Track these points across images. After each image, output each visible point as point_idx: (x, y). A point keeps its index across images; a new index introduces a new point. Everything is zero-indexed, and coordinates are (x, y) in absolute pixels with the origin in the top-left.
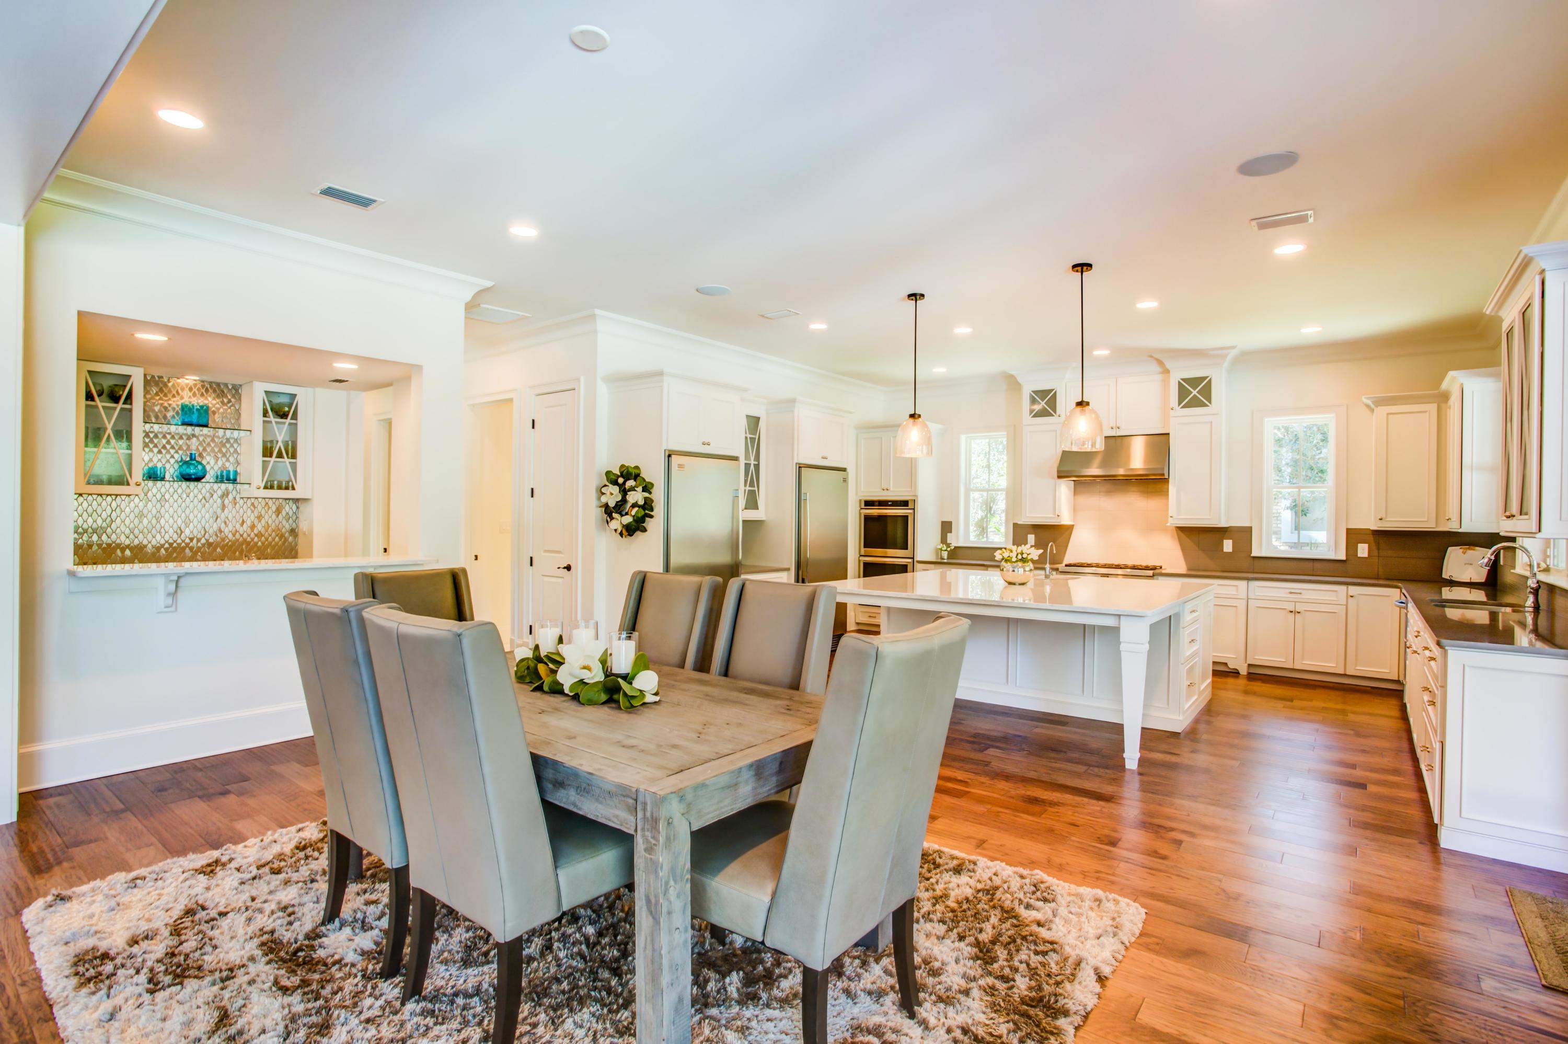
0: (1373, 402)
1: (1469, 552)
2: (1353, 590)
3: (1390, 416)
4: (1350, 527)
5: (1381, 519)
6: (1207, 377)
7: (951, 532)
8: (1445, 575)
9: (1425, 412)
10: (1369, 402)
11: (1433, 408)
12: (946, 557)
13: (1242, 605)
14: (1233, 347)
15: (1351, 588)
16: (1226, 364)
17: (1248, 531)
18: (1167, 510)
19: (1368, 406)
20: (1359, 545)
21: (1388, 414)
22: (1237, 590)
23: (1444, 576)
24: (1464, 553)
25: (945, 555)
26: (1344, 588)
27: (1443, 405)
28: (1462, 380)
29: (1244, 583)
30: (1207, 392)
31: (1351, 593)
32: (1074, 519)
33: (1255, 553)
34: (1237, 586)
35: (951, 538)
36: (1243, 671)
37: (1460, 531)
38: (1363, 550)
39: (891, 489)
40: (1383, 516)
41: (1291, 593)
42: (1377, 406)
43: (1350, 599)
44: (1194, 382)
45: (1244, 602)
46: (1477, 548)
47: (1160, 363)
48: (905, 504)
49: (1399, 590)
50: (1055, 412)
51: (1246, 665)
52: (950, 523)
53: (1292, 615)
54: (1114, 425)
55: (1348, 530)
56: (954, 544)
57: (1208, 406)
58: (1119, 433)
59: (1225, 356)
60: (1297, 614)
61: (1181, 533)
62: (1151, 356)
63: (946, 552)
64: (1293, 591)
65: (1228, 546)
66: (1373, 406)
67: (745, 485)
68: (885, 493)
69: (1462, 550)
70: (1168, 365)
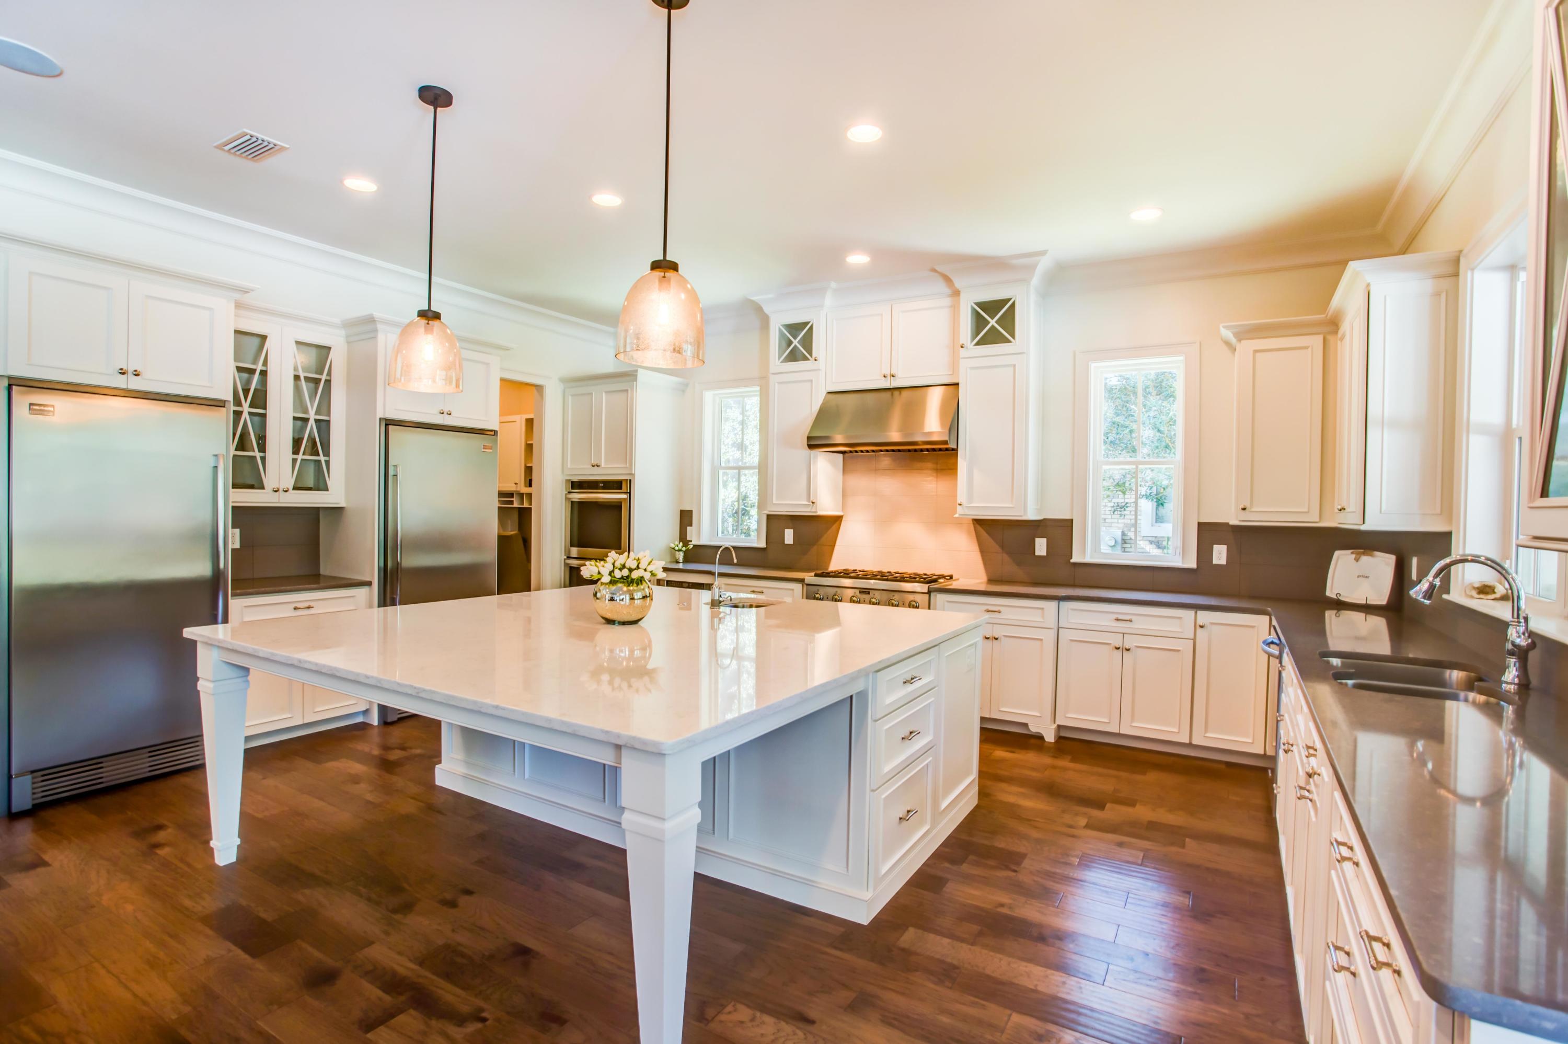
0: (1235, 335)
1: (1364, 559)
2: (1205, 617)
3: (1258, 355)
4: (1202, 520)
5: (1244, 509)
6: (1010, 300)
7: (691, 526)
8: (1330, 593)
9: (1306, 348)
10: (1228, 334)
11: (1316, 342)
12: (681, 560)
13: (1049, 637)
14: (1043, 253)
15: (1201, 613)
16: (1035, 281)
17: (1066, 526)
18: (956, 496)
19: (1228, 343)
20: (1215, 546)
21: (1256, 351)
22: (1043, 616)
23: (1328, 593)
24: (1357, 560)
25: (680, 556)
26: (1191, 613)
27: (1331, 338)
28: (1369, 278)
29: (1053, 605)
30: (1009, 321)
31: (1200, 622)
32: (844, 506)
33: (1074, 559)
34: (1042, 609)
35: (691, 533)
36: (1050, 737)
37: (1363, 528)
38: (1220, 555)
39: (603, 465)
40: (1248, 505)
41: (1117, 620)
42: (1240, 340)
43: (1199, 630)
44: (991, 307)
45: (1052, 634)
46: (1377, 553)
47: (948, 280)
48: (616, 485)
49: (1268, 617)
50: (811, 354)
51: (1055, 726)
52: (690, 513)
53: (1119, 652)
54: (888, 373)
55: (1200, 524)
56: (695, 542)
57: (1010, 341)
58: (895, 384)
59: (1032, 268)
60: (1125, 652)
61: (979, 527)
62: (934, 270)
63: (682, 553)
64: (1120, 617)
65: (1041, 547)
66: (1233, 340)
67: (296, 451)
68: (596, 471)
69: (1353, 556)
70: (958, 284)
